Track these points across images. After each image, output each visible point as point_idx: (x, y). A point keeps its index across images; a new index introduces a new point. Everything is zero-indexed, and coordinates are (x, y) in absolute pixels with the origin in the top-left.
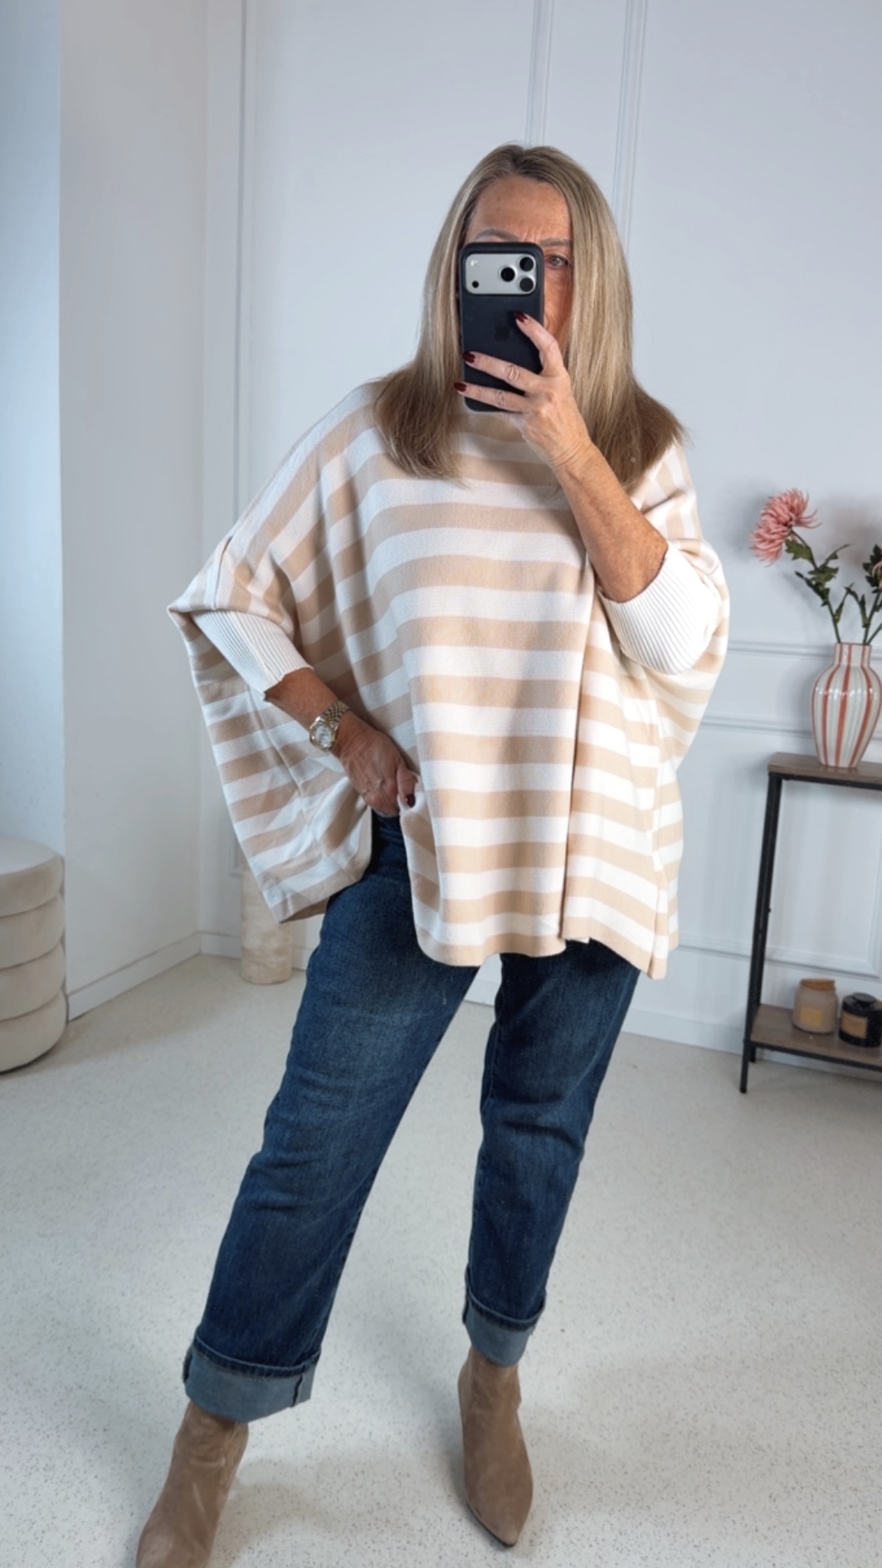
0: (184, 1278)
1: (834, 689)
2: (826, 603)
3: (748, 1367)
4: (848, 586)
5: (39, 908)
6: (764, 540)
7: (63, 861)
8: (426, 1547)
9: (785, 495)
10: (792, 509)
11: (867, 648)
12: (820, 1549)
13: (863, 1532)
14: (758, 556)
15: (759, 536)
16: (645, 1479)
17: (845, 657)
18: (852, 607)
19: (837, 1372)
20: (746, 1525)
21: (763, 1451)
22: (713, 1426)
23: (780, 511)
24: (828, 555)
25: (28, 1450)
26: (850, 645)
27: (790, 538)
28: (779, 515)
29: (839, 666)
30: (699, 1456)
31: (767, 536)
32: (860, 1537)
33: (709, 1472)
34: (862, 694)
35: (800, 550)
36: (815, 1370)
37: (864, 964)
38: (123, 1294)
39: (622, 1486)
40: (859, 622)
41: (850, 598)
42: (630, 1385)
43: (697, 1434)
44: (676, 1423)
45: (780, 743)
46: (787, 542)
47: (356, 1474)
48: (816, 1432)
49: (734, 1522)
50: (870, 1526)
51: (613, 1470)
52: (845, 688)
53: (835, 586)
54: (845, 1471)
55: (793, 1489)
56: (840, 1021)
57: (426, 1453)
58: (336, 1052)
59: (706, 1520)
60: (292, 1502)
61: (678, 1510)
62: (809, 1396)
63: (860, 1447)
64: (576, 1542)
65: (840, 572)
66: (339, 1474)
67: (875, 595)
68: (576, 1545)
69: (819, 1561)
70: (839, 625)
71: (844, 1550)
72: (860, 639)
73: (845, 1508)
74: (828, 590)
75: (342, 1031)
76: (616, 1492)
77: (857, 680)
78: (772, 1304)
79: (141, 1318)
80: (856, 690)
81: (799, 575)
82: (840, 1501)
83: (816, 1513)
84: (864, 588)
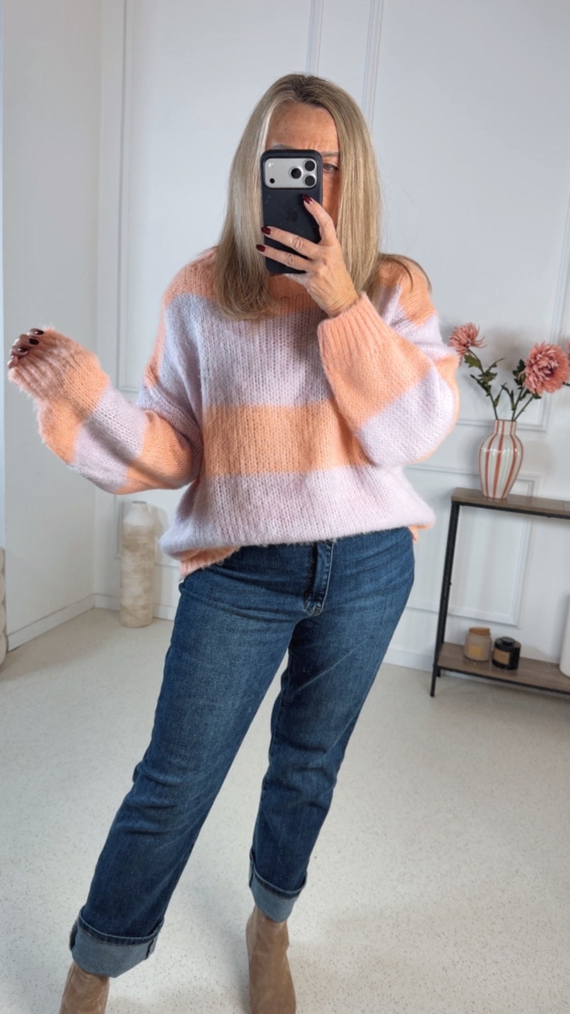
0: (76, 824)
1: (493, 448)
2: (489, 394)
3: (431, 880)
4: (503, 384)
7: (3, 552)
8: (224, 1006)
9: (465, 326)
10: (469, 336)
11: (514, 423)
12: (473, 1003)
13: (501, 992)
16: (365, 957)
17: (500, 429)
18: (505, 397)
19: (487, 883)
20: (428, 988)
21: (439, 936)
22: (409, 920)
23: (461, 337)
24: (491, 364)
26: (504, 421)
27: (467, 354)
28: (461, 340)
29: (496, 434)
30: (399, 940)
32: (499, 995)
34: (510, 452)
35: (472, 361)
36: (473, 882)
37: (509, 619)
38: (37, 836)
40: (510, 407)
41: (504, 392)
42: (357, 893)
43: (398, 926)
44: (385, 918)
45: (460, 482)
46: (466, 357)
47: (182, 957)
48: (473, 923)
49: (420, 986)
50: (505, 987)
51: (345, 952)
52: (500, 448)
53: (495, 384)
54: (491, 949)
55: (458, 962)
56: (493, 653)
57: (227, 941)
58: (190, 730)
59: (403, 985)
60: (140, 976)
62: (469, 899)
63: (500, 932)
64: (320, 1001)
65: (498, 375)
66: (171, 957)
67: (520, 390)
69: (473, 1011)
70: (497, 408)
71: (489, 1004)
72: (509, 417)
73: (490, 976)
74: (490, 387)
75: (193, 716)
76: (346, 967)
77: (507, 443)
78: (447, 837)
79: (48, 852)
80: (507, 449)
81: (473, 376)
82: (487, 971)
83: (472, 979)
84: (513, 386)
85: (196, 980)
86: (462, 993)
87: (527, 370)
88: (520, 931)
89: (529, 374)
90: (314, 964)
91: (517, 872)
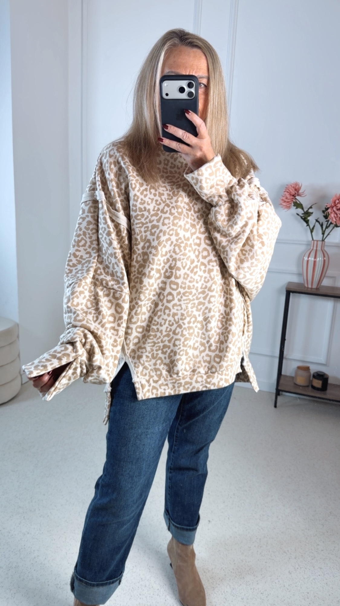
0: (67, 487)
1: (311, 258)
2: (308, 225)
3: (280, 519)
4: (316, 219)
5: (10, 344)
6: (285, 202)
7: (18, 325)
8: (160, 596)
9: (293, 184)
10: (296, 190)
11: (323, 242)
12: (308, 593)
13: (324, 586)
14: (282, 207)
15: (283, 200)
16: (242, 566)
17: (315, 246)
18: (318, 226)
19: (313, 520)
20: (280, 584)
21: (286, 553)
22: (267, 543)
23: (291, 190)
24: (309, 207)
25: (9, 560)
26: (317, 241)
27: (294, 201)
28: (291, 192)
29: (313, 249)
30: (262, 555)
31: (286, 200)
32: (323, 588)
33: (266, 562)
34: (322, 260)
35: (298, 205)
37: (322, 360)
38: (44, 495)
39: (233, 569)
40: (321, 232)
41: (317, 223)
42: (236, 527)
43: (261, 547)
44: (253, 542)
45: (290, 278)
46: (294, 202)
47: (133, 567)
48: (305, 545)
49: (276, 583)
50: (326, 583)
51: (230, 563)
52: (315, 257)
53: (311, 219)
54: (317, 560)
55: (298, 568)
56: (311, 381)
57: (160, 557)
59: (265, 583)
61: (255, 579)
62: (302, 530)
63: (322, 550)
64: (216, 593)
65: (313, 214)
67: (327, 222)
68: (217, 594)
70: (313, 233)
71: (317, 594)
72: (321, 239)
73: (317, 576)
74: (308, 220)
75: (135, 441)
76: (231, 572)
77: (319, 254)
79: (51, 504)
80: (319, 258)
81: (298, 214)
82: (315, 573)
83: (307, 578)
84: (322, 220)
85: (143, 581)
86: (301, 587)
87: (329, 210)
88: (334, 550)
89: (331, 213)
90: (212, 570)
91: (331, 513)
